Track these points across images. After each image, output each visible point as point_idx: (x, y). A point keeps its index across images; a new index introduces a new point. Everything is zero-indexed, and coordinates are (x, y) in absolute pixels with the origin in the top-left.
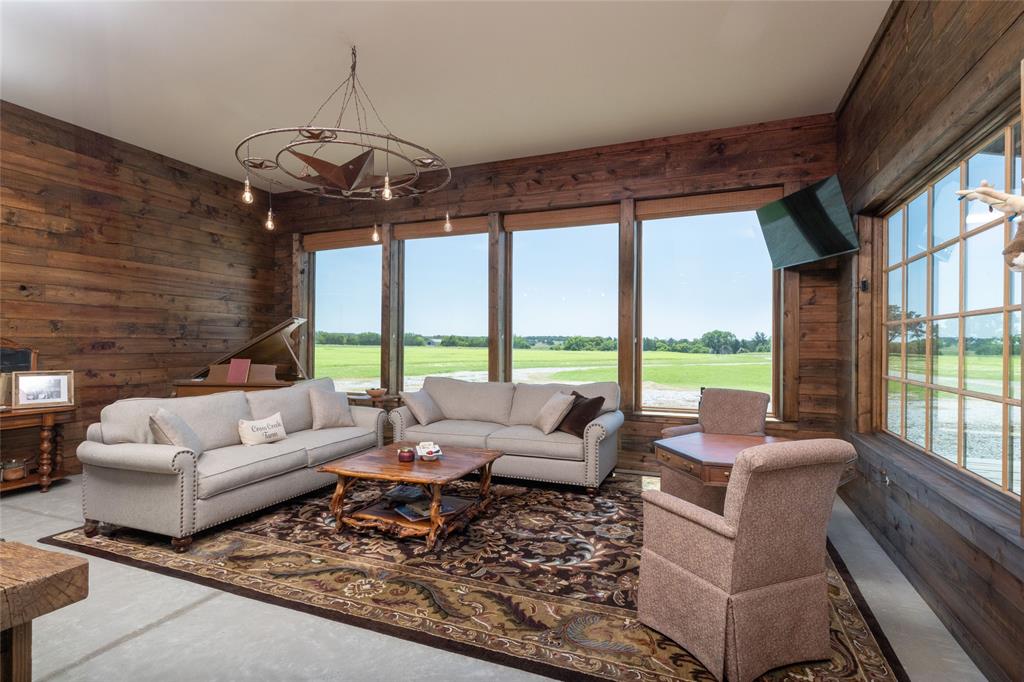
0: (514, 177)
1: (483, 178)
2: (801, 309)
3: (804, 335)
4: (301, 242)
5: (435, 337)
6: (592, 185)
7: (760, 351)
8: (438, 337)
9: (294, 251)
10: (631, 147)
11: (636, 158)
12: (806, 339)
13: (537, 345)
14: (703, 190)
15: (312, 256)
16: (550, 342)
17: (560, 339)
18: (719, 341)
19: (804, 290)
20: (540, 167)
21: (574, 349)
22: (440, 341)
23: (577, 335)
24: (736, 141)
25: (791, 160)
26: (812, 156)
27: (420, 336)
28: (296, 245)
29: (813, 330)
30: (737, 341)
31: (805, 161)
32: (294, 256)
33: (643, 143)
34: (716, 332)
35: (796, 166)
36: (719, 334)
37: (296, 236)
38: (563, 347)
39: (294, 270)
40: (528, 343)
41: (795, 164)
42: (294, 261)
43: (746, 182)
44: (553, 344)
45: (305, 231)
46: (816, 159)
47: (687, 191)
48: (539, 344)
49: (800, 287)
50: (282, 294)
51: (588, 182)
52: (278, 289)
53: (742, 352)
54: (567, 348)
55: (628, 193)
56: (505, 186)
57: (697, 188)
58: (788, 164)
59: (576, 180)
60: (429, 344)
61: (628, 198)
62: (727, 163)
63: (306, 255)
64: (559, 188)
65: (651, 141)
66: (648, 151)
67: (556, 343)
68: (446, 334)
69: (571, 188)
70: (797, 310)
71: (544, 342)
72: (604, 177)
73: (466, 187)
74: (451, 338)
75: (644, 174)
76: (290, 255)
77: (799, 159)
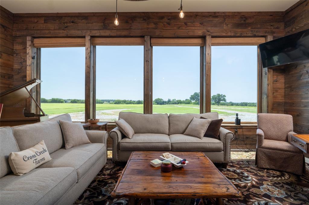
0: (158, 20)
1: (142, 19)
2: (273, 83)
3: (273, 93)
4: (32, 42)
5: (68, 100)
6: (193, 28)
7: (170, 104)
8: (69, 100)
9: (28, 46)
10: (210, 14)
11: (212, 19)
12: (274, 94)
13: (105, 102)
14: (238, 35)
15: (39, 50)
16: (109, 101)
17: (112, 100)
18: (159, 101)
19: (274, 76)
20: (169, 17)
21: (117, 104)
22: (70, 101)
23: (118, 99)
24: (250, 18)
25: (269, 27)
26: (276, 26)
27: (62, 99)
28: (29, 43)
29: (277, 91)
30: (164, 101)
31: (274, 28)
32: (28, 49)
33: (215, 13)
34: (158, 99)
35: (271, 30)
36: (159, 99)
37: (29, 38)
38: (113, 103)
39: (28, 56)
40: (102, 102)
41: (271, 29)
42: (28, 51)
43: (254, 34)
44: (110, 102)
45: (35, 36)
46: (277, 28)
47: (232, 34)
48: (106, 102)
49: (273, 75)
50: (19, 69)
51: (192, 27)
52: (16, 66)
53: (165, 104)
54: (115, 103)
55: (209, 33)
56: (153, 24)
57: (236, 34)
58: (268, 29)
59: (186, 25)
60: (66, 102)
61: (209, 35)
62: (247, 25)
63: (36, 49)
64: (179, 28)
65: (218, 12)
66: (217, 17)
67: (111, 102)
68: (72, 99)
69: (184, 28)
70: (272, 83)
71: (107, 102)
72: (198, 25)
73: (133, 22)
74: (74, 100)
75: (215, 26)
76: (25, 48)
77: (272, 27)
